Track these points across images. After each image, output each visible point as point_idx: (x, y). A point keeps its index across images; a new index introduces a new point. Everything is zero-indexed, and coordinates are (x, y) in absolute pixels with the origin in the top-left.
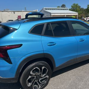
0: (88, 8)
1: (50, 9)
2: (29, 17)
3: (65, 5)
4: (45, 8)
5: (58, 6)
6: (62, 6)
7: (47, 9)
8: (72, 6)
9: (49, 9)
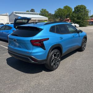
0: (55, 13)
1: (21, 13)
2: (18, 21)
3: (34, 10)
4: (15, 12)
5: (27, 11)
6: (31, 10)
7: (17, 13)
8: (41, 11)
9: (19, 13)
